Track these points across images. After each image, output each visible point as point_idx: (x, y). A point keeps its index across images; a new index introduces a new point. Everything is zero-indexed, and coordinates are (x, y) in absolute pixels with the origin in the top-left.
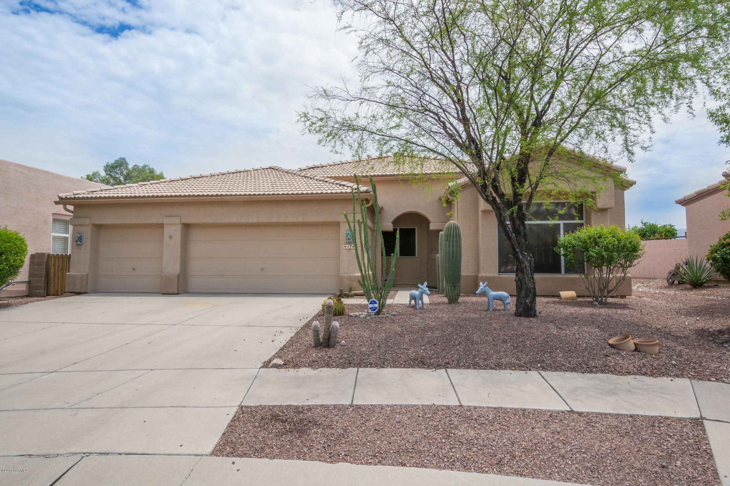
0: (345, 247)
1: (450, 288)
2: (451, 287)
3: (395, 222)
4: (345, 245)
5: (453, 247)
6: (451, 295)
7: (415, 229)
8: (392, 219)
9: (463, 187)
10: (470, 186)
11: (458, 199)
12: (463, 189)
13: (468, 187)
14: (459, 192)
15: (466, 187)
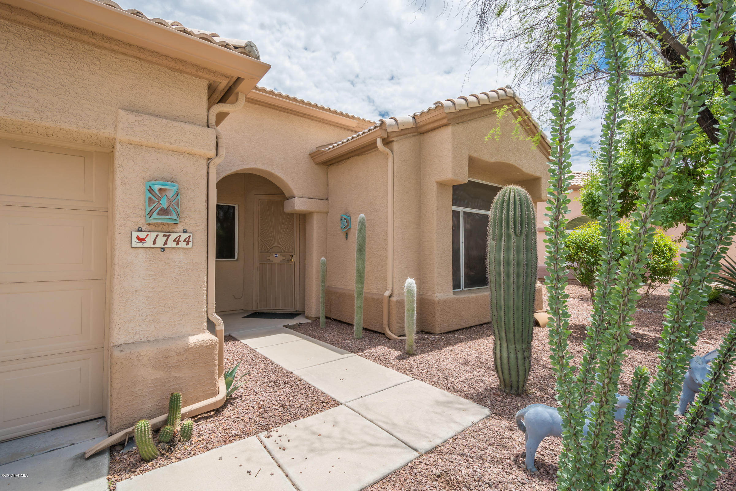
0: (142, 239)
4: (142, 235)
7: (234, 207)
9: (403, 133)
10: (411, 135)
11: (395, 153)
12: (402, 136)
13: (409, 135)
14: (396, 141)
15: (406, 134)
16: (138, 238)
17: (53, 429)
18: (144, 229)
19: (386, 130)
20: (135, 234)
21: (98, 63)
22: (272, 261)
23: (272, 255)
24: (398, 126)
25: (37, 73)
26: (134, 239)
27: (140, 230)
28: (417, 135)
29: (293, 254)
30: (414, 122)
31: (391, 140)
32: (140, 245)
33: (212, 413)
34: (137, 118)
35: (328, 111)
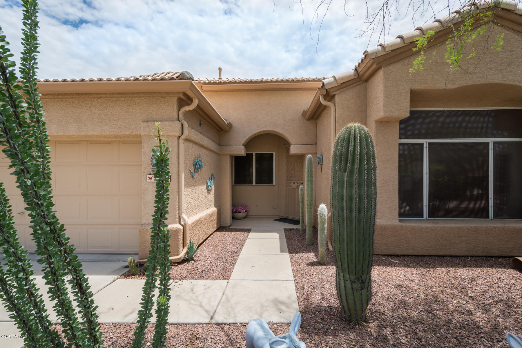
0: (150, 178)
1: (348, 284)
2: (352, 282)
3: (248, 144)
4: (150, 176)
5: (360, 186)
6: (351, 302)
7: (273, 154)
8: (243, 140)
9: (344, 85)
10: (354, 85)
11: (336, 105)
12: (344, 89)
13: (352, 86)
14: (338, 94)
15: (348, 86)
16: (149, 177)
17: (135, 254)
18: (151, 173)
19: (325, 88)
20: (148, 176)
21: (135, 104)
22: (292, 187)
23: (292, 182)
24: (337, 82)
25: (117, 115)
26: (148, 178)
27: (150, 174)
28: (363, 83)
29: (303, 182)
30: (356, 73)
31: (332, 94)
32: (150, 181)
33: (177, 264)
34: (147, 124)
35: (303, 82)
